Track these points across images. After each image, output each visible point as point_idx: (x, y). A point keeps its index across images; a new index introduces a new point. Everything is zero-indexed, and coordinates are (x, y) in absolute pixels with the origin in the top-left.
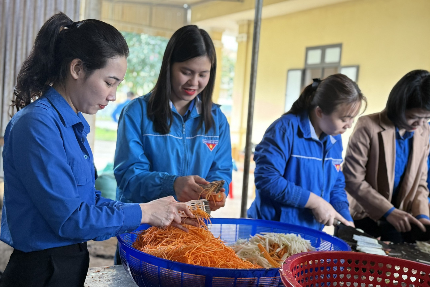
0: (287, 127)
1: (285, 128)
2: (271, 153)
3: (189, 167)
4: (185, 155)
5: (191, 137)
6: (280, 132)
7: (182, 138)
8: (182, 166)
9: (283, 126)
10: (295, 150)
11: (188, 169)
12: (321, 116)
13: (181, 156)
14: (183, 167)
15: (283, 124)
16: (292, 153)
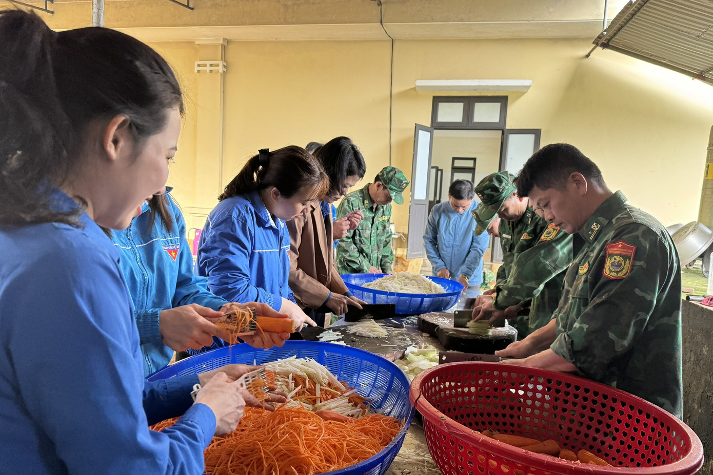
0: (246, 216)
1: (244, 216)
2: (233, 254)
3: (149, 293)
4: (143, 275)
5: (142, 244)
6: (238, 222)
7: (130, 248)
8: (140, 293)
9: (241, 215)
10: (257, 245)
11: (149, 297)
12: (276, 199)
13: (138, 278)
14: (141, 296)
15: (240, 212)
16: (254, 249)
